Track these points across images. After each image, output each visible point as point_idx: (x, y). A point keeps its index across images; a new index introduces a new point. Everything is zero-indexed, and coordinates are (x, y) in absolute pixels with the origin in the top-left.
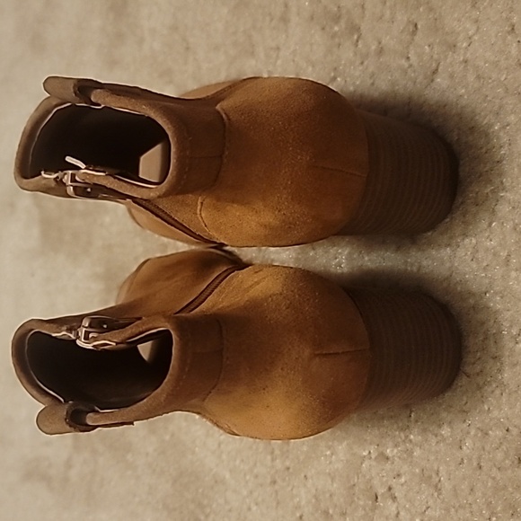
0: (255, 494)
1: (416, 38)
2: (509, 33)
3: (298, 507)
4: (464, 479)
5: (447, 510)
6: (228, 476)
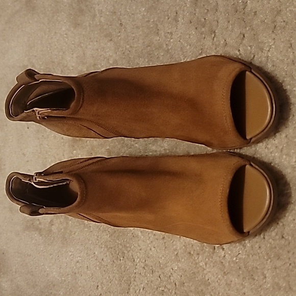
0: (154, 243)
1: (244, 42)
2: (289, 48)
3: (175, 250)
4: (257, 242)
5: (248, 255)
6: (140, 234)
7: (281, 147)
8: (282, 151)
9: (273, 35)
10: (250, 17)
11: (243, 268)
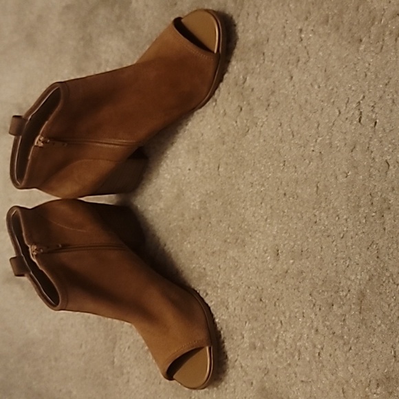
1: (241, 114)
2: (279, 126)
5: (230, 317)
7: (265, 217)
8: (266, 220)
9: (266, 113)
10: (247, 92)
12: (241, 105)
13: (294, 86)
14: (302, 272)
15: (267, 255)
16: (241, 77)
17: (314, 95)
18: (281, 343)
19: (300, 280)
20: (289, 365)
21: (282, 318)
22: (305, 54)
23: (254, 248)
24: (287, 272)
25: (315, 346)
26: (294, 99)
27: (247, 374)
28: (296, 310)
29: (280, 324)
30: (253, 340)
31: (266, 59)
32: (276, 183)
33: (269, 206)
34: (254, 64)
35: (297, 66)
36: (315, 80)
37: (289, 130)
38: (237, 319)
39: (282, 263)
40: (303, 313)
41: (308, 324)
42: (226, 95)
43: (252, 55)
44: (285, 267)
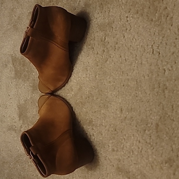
1: (104, 53)
2: (120, 57)
4: (107, 133)
5: (103, 138)
7: (116, 95)
8: (116, 97)
10: (106, 44)
11: (101, 144)
12: (104, 49)
13: (125, 40)
14: (132, 117)
15: (117, 111)
16: (104, 38)
17: (134, 43)
18: (125, 148)
19: (131, 121)
20: (129, 157)
21: (125, 137)
22: (129, 27)
23: (112, 109)
24: (126, 118)
25: (139, 148)
26: (126, 45)
27: (111, 162)
28: (130, 133)
29: (124, 140)
30: (113, 147)
31: (114, 30)
32: (120, 81)
33: (117, 91)
34: (109, 32)
35: (126, 32)
36: (134, 37)
37: (124, 58)
38: (106, 139)
39: (124, 114)
40: (133, 135)
41: (136, 139)
42: (98, 45)
43: (108, 28)
44: (125, 116)
